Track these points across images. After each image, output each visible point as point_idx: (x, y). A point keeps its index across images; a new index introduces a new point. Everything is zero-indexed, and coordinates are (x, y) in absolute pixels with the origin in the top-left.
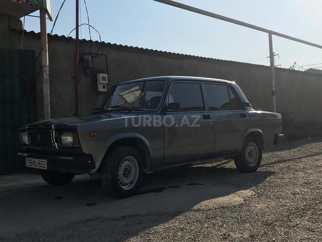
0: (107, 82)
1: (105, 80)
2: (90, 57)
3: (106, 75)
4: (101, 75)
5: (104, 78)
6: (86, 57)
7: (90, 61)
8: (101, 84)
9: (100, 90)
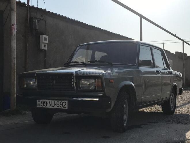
0: (47, 42)
1: (47, 41)
2: (37, 21)
3: (47, 37)
4: (44, 36)
5: (45, 39)
6: (34, 20)
7: (37, 24)
8: (43, 43)
9: (42, 49)
